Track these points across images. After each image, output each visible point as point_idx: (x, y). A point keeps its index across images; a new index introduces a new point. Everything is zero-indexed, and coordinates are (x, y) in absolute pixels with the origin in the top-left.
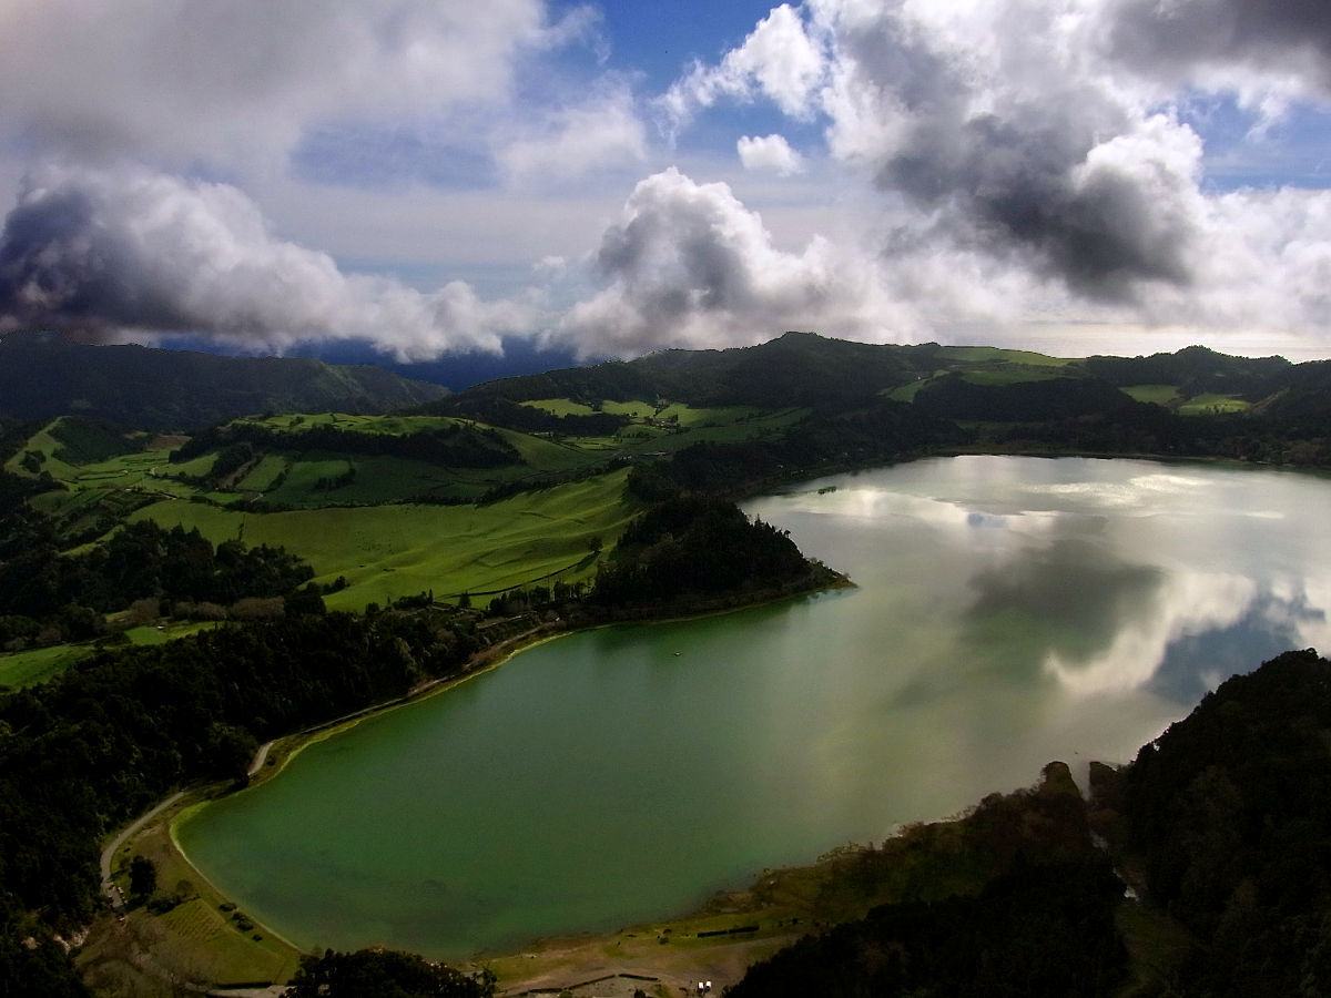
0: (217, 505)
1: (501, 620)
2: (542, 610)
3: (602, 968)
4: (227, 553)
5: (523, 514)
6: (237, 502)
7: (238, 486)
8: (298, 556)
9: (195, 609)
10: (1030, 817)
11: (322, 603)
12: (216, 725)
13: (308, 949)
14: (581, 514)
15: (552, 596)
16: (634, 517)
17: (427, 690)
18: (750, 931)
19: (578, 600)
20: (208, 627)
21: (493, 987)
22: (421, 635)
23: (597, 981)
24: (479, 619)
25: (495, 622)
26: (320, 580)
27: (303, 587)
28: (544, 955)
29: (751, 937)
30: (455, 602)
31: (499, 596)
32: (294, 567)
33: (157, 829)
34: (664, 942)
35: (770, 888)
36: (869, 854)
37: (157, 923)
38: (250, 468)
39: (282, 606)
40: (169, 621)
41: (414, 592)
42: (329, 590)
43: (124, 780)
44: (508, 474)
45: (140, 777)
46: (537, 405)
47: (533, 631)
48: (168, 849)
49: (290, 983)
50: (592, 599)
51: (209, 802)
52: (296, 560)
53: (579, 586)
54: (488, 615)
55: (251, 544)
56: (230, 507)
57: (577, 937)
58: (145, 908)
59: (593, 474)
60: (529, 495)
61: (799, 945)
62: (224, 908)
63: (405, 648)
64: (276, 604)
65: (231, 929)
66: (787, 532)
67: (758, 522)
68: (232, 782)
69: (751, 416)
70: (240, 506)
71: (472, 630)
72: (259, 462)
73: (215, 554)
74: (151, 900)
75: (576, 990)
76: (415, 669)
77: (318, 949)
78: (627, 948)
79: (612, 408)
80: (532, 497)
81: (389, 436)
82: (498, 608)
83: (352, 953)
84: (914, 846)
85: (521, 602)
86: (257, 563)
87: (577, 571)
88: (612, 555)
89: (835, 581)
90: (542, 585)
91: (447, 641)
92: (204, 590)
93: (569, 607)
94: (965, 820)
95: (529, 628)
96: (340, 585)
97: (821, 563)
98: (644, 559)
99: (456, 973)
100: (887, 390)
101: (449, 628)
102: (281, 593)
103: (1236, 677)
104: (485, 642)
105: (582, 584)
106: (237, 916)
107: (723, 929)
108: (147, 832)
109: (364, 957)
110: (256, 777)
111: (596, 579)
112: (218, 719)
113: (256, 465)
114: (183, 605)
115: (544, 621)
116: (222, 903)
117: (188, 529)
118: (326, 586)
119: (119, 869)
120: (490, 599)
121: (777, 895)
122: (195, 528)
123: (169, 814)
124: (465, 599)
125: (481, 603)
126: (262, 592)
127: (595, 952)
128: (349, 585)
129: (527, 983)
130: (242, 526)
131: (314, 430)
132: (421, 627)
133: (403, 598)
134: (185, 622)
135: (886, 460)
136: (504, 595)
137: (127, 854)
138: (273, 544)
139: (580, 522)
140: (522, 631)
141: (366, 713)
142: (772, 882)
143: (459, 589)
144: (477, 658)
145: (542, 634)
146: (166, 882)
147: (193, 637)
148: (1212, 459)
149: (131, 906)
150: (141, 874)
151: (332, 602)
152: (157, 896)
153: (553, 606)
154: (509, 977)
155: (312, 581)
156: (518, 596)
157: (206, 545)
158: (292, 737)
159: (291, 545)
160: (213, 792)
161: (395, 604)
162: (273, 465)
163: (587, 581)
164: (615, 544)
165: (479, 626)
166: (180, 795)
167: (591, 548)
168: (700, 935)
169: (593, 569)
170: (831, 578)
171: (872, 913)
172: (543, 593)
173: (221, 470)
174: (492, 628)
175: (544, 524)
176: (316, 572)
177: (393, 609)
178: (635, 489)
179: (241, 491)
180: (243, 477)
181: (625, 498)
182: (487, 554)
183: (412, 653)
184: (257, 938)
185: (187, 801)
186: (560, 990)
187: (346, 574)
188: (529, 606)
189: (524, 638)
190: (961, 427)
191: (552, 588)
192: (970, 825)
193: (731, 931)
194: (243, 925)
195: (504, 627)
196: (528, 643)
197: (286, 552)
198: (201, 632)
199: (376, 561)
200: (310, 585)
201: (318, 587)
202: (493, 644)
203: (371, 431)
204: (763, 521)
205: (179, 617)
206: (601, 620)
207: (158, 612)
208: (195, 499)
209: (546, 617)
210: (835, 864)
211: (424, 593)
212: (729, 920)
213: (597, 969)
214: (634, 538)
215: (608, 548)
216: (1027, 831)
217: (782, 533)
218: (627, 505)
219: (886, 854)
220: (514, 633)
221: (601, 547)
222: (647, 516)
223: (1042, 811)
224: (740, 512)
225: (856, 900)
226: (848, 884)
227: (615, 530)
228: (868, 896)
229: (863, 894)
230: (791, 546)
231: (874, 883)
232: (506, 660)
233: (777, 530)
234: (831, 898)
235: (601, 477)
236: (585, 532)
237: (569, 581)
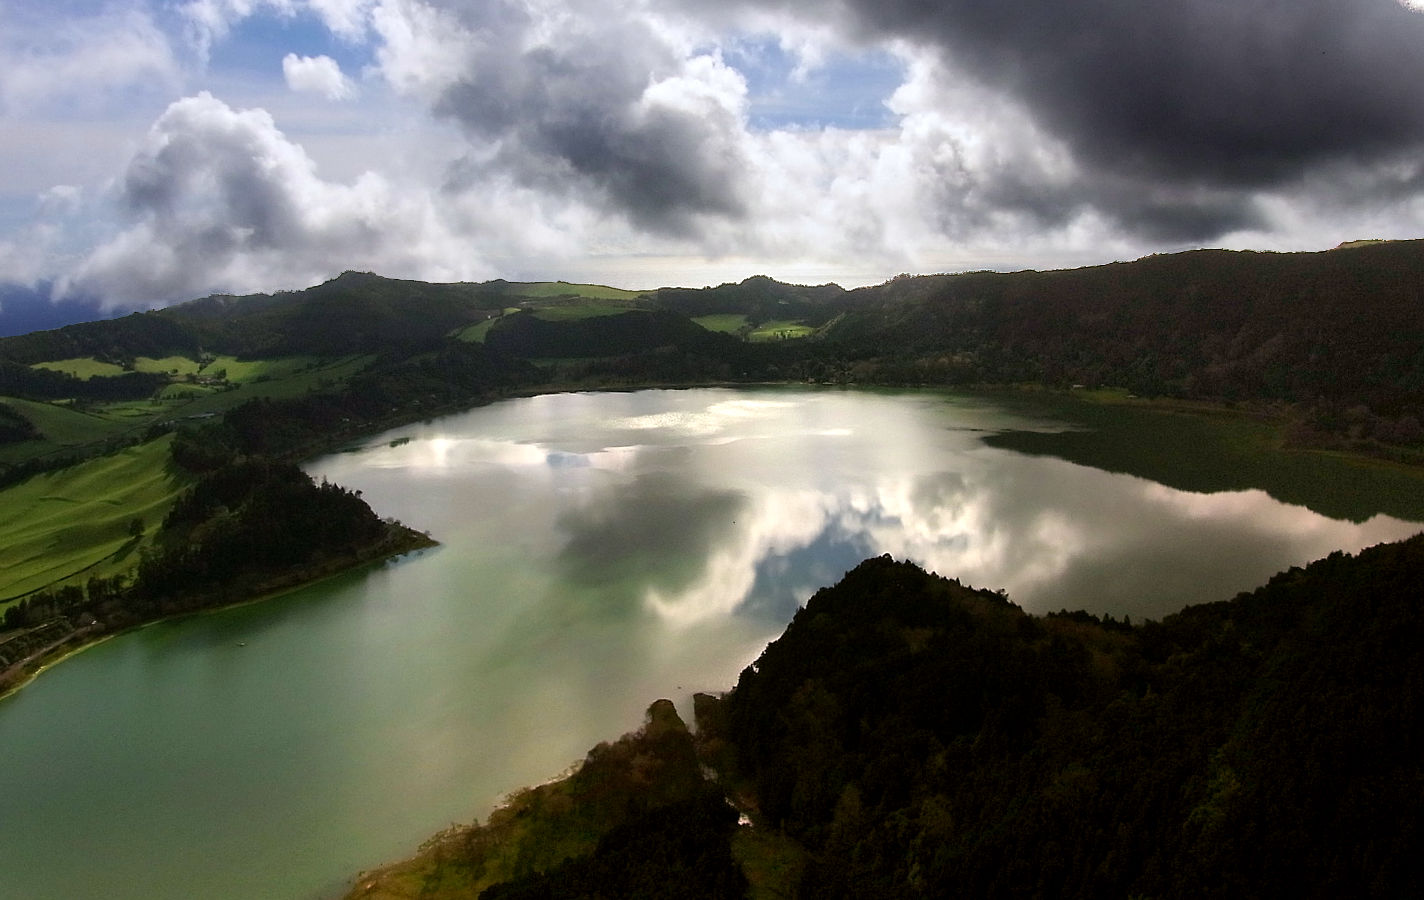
1: (21, 632)
2: (73, 614)
5: (44, 500)
10: (639, 760)
14: (116, 494)
15: (86, 595)
16: (181, 491)
19: (118, 596)
25: (13, 636)
31: (17, 603)
35: (369, 891)
36: (475, 833)
44: (19, 453)
46: (54, 366)
47: (64, 640)
50: (136, 592)
53: (118, 580)
54: (4, 629)
59: (129, 445)
60: (49, 476)
66: (360, 492)
67: (325, 484)
69: (310, 367)
79: (147, 365)
80: (52, 479)
82: (16, 618)
84: (521, 814)
85: (46, 607)
87: (115, 562)
88: (157, 538)
89: (417, 539)
90: (72, 583)
93: (107, 605)
94: (573, 777)
95: (57, 638)
97: (398, 523)
98: (196, 538)
100: (456, 331)
103: (823, 589)
105: (123, 578)
111: (139, 569)
115: (79, 626)
135: (461, 406)
136: (23, 601)
139: (115, 503)
140: (50, 641)
142: (369, 886)
145: (75, 642)
148: (785, 383)
153: (88, 607)
156: (41, 600)
163: (128, 571)
164: (160, 525)
167: (132, 534)
169: (134, 558)
170: (410, 538)
172: (73, 593)
174: (10, 643)
175: (70, 509)
178: (181, 459)
181: (169, 470)
188: (57, 611)
189: (52, 651)
190: (539, 366)
191: (85, 583)
192: (578, 781)
195: (26, 641)
196: (58, 656)
202: (12, 664)
204: (331, 482)
206: (147, 617)
209: (80, 621)
210: (440, 850)
214: (180, 517)
215: (151, 530)
216: (637, 776)
217: (354, 493)
218: (171, 478)
219: (493, 830)
220: (40, 645)
221: (143, 530)
222: (197, 489)
223: (651, 753)
224: (304, 474)
225: (465, 885)
226: (454, 869)
227: (159, 508)
228: (476, 878)
229: (470, 877)
230: (365, 507)
231: (482, 863)
232: (29, 682)
233: (347, 492)
234: (436, 889)
235: (138, 449)
236: (121, 515)
237: (106, 575)
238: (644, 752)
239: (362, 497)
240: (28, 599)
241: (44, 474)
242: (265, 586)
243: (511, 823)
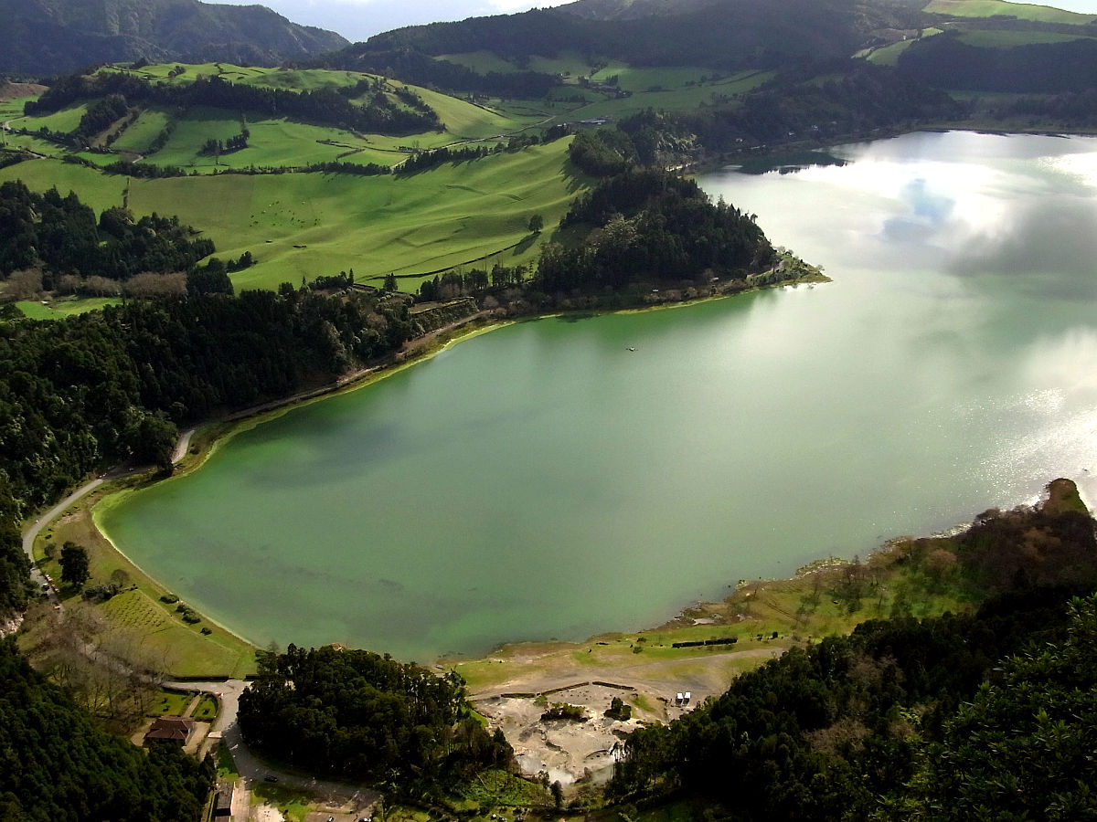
0: (94, 167)
1: (434, 305)
2: (479, 297)
3: (575, 675)
4: (112, 223)
5: (451, 187)
6: (118, 164)
7: (114, 145)
8: (195, 228)
9: (83, 284)
10: (1034, 533)
11: (228, 281)
12: (132, 408)
13: (264, 646)
14: (517, 189)
15: (490, 280)
16: (579, 192)
17: (358, 379)
18: (728, 642)
19: (519, 285)
20: (98, 305)
21: (463, 690)
22: (350, 318)
23: (569, 688)
24: (409, 304)
25: (428, 307)
26: (222, 255)
27: (204, 262)
28: (512, 661)
29: (729, 649)
30: (379, 285)
31: (431, 279)
32: (191, 240)
33: (78, 516)
34: (637, 651)
35: (747, 599)
36: (853, 569)
37: (97, 612)
38: (125, 126)
39: (184, 283)
40: (55, 296)
41: (333, 273)
42: (233, 267)
43: (39, 463)
44: (429, 142)
45: (55, 460)
46: (454, 60)
47: (470, 319)
48: (95, 535)
49: (248, 678)
50: (534, 286)
51: (131, 490)
52: (192, 233)
53: (519, 271)
54: (418, 300)
55: (138, 213)
56: (109, 170)
57: (544, 643)
58: (79, 597)
59: (529, 144)
60: (456, 165)
61: (786, 659)
62: (164, 600)
63: (334, 333)
64: (177, 281)
65: (176, 621)
66: (754, 216)
67: (721, 203)
68: (154, 470)
69: (703, 80)
70: (122, 169)
71: (404, 316)
72: (135, 117)
73: (98, 223)
74: (84, 589)
75: (548, 696)
76: (344, 356)
77: (274, 645)
78: (599, 654)
79: (543, 66)
80: (459, 169)
81: (287, 92)
82: (429, 292)
83: (317, 649)
84: (900, 562)
85: (456, 286)
86: (147, 235)
88: (555, 237)
89: (806, 273)
90: (479, 267)
91: (377, 326)
92: (89, 262)
93: (509, 293)
94: (958, 536)
95: (464, 315)
96: (246, 262)
97: (790, 253)
98: (593, 243)
99: (427, 673)
100: (866, 51)
101: (379, 312)
102: (179, 269)
104: (419, 330)
105: (524, 268)
106: (181, 609)
107: (699, 641)
108: (68, 519)
109: (327, 654)
110: (180, 465)
111: (540, 263)
112: (134, 402)
113: (131, 121)
114: (69, 279)
115: (482, 308)
116: (162, 595)
117: (63, 194)
118: (230, 262)
119: (44, 556)
120: (418, 283)
121: (754, 606)
122: (72, 193)
123: (89, 501)
124: (390, 281)
125: (410, 287)
126: (159, 267)
127: (566, 659)
128: (256, 262)
129: (497, 687)
130: (125, 191)
131: (199, 83)
132: (350, 310)
133: (320, 278)
134: (72, 297)
135: (862, 136)
136: (437, 278)
137: (50, 541)
138: (165, 213)
139: (515, 198)
140: (458, 319)
141: (294, 402)
142: (748, 594)
143: (383, 270)
144: (411, 346)
145: (480, 322)
146: (99, 572)
147: (99, 314)
149: (64, 594)
150: (73, 563)
151: (239, 280)
152: (90, 584)
153: (492, 292)
154: (478, 680)
155: (214, 255)
156: (452, 279)
157: (87, 212)
158: (214, 425)
159: (186, 218)
160: (135, 480)
161: (311, 285)
162: (152, 122)
163: (530, 263)
164: (557, 224)
165: (411, 311)
166: (99, 482)
167: (531, 229)
168: (675, 645)
169: (534, 251)
170: (801, 271)
171: (860, 629)
172: (479, 277)
173: (92, 126)
174: (426, 313)
175: (467, 200)
176: (216, 245)
177: (309, 291)
178: (579, 162)
179: (117, 152)
180: (117, 135)
181: (568, 172)
182: (411, 232)
183: (341, 339)
184: (206, 632)
185: (106, 489)
186: (533, 696)
187: (253, 250)
188: (464, 291)
189: (459, 327)
190: (955, 99)
191: (490, 271)
192: (963, 542)
193: (708, 643)
194: (191, 620)
195: (439, 313)
196: (465, 332)
197: (180, 224)
198: (108, 308)
199: (285, 236)
200: (212, 260)
201: (221, 263)
202: (427, 332)
203: (266, 86)
204: (728, 202)
205: (64, 292)
206: (547, 308)
207: (41, 286)
208: (68, 160)
209: (485, 304)
210: (817, 577)
211: (343, 274)
212: (704, 628)
213: (569, 676)
214: (580, 218)
215: (550, 227)
216: (1030, 549)
217: (749, 216)
218: (569, 180)
219: (872, 569)
220: (450, 320)
221: (541, 226)
222: (594, 193)
223: (1048, 529)
224: (700, 190)
225: (840, 615)
226: (830, 598)
227: (555, 208)
228: (852, 611)
229: (845, 609)
230: (760, 233)
231: (858, 597)
232: (442, 350)
233: (742, 214)
234: (812, 612)
235: (537, 147)
236: (522, 210)
237: (509, 264)
238: (1040, 528)
239: (758, 222)
240: (440, 276)
241: (451, 163)
242: (655, 297)
243: (889, 568)
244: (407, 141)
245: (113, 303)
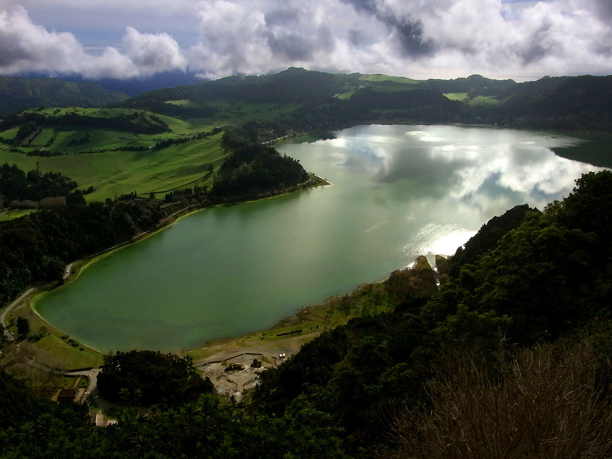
0: (24, 153)
1: (171, 204)
2: (189, 199)
3: (237, 352)
4: (33, 176)
5: (174, 155)
6: (34, 151)
7: (31, 143)
8: (68, 177)
9: (21, 204)
10: (412, 278)
11: (84, 199)
12: (45, 256)
13: (107, 353)
14: (202, 154)
15: (193, 192)
16: (228, 154)
17: (141, 237)
18: (299, 332)
19: (205, 193)
20: (27, 213)
21: (191, 362)
22: (135, 211)
23: (236, 356)
24: (160, 204)
25: (169, 205)
26: (81, 188)
27: (73, 191)
28: (211, 348)
29: (300, 335)
30: (148, 197)
31: (169, 193)
32: (67, 182)
33: (24, 305)
34: (262, 339)
35: (306, 314)
36: (346, 298)
37: (34, 346)
38: (36, 135)
39: (65, 201)
40: (9, 210)
41: (128, 193)
42: (86, 192)
43: (5, 283)
44: (164, 136)
45: (12, 282)
46: (174, 103)
48: (31, 313)
49: (100, 367)
50: (211, 194)
51: (46, 292)
52: (67, 179)
53: (206, 187)
54: (164, 202)
55: (44, 171)
56: (30, 154)
57: (225, 339)
58: (26, 340)
59: (206, 136)
60: (176, 146)
61: (322, 336)
62: (63, 338)
63: (129, 218)
64: (62, 200)
65: (69, 347)
66: (298, 161)
67: (285, 156)
68: (56, 282)
69: (275, 107)
70: (36, 153)
71: (158, 209)
72: (40, 131)
73: (26, 177)
74: (28, 337)
75: (228, 361)
76: (134, 227)
77: (111, 352)
78: (247, 342)
79: (210, 104)
80: (178, 147)
81: (104, 118)
82: (169, 198)
83: (129, 352)
84: (364, 294)
85: (180, 195)
86: (47, 180)
87: (203, 181)
88: (219, 173)
89: (321, 182)
90: (188, 187)
91: (147, 214)
92: (23, 194)
93: (201, 197)
94: (385, 282)
95: (185, 207)
96: (91, 190)
97: (314, 174)
98: (234, 175)
99: (176, 357)
100: (338, 95)
101: (148, 208)
102: (62, 195)
103: (495, 217)
104: (165, 214)
105: (207, 186)
106: (70, 341)
107: (287, 332)
108: (19, 307)
109: (133, 353)
110: (67, 279)
111: (213, 184)
112: (45, 254)
113: (39, 133)
114: (15, 202)
115: (191, 204)
116: (62, 336)
117: (11, 165)
118: (84, 191)
119: (10, 324)
120: (164, 195)
121: (308, 317)
122: (14, 165)
123: (29, 298)
124: (152, 195)
125: (160, 197)
126: (54, 194)
127: (234, 345)
128: (95, 190)
129: (206, 360)
130: (38, 163)
131: (67, 115)
132: (135, 208)
133: (122, 195)
134: (17, 210)
137: (12, 317)
138: (55, 171)
139: (202, 158)
140: (181, 209)
141: (114, 249)
142: (305, 312)
143: (150, 191)
144: (162, 221)
145: (190, 210)
146: (34, 328)
147: (29, 216)
149: (19, 340)
150: (22, 326)
151: (88, 198)
152: (31, 334)
153: (195, 197)
154: (198, 358)
155: (77, 188)
156: (178, 193)
157: (21, 173)
158: (81, 261)
159: (65, 172)
160: (48, 287)
161: (119, 198)
162: (48, 133)
163: (209, 184)
164: (220, 168)
165: (161, 207)
166: (32, 290)
167: (209, 170)
168: (278, 335)
169: (211, 179)
170: (318, 181)
171: (351, 322)
172: (189, 191)
173: (21, 136)
174: (168, 207)
175: (185, 159)
176: (78, 184)
177: (118, 201)
178: (227, 142)
179: (33, 146)
180: (33, 139)
181: (223, 146)
182: (161, 174)
183: (132, 220)
184: (82, 350)
185: (36, 292)
186: (221, 362)
187: (94, 185)
188: (183, 197)
189: (182, 212)
190: (373, 112)
191: (193, 189)
192: (387, 283)
193: (291, 333)
194: (74, 344)
195: (173, 207)
196: (184, 214)
197: (62, 176)
198: (32, 214)
199: (107, 178)
200: (76, 190)
201: (80, 191)
202: (169, 215)
203: (95, 116)
204: (288, 155)
205: (13, 208)
206: (218, 202)
207: (3, 206)
208: (12, 151)
209: (192, 202)
210: (332, 303)
211: (132, 193)
212: (290, 329)
213: (235, 352)
214: (228, 165)
215: (216, 169)
216: (411, 284)
217: (297, 160)
218: (223, 149)
219: (353, 297)
220: (178, 209)
221: (213, 169)
222: (234, 154)
223: (417, 276)
224: (276, 151)
225: (342, 317)
226: (338, 310)
227: (219, 161)
228: (346, 315)
229: (344, 314)
230: (301, 167)
231: (348, 309)
232: (176, 222)
233: (294, 160)
234: (331, 317)
235: (209, 137)
236: (204, 163)
237: (201, 185)
238: (414, 276)
239: (300, 163)
240: (173, 191)
241: (174, 145)
242: (261, 195)
243: (360, 296)
244: (156, 136)
245: (34, 211)
